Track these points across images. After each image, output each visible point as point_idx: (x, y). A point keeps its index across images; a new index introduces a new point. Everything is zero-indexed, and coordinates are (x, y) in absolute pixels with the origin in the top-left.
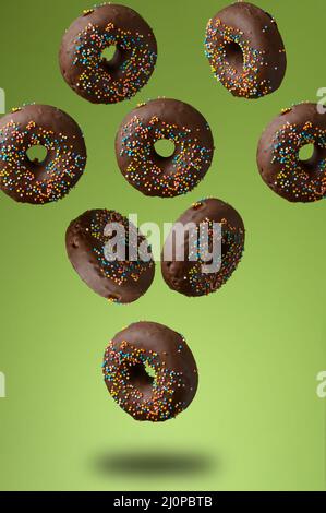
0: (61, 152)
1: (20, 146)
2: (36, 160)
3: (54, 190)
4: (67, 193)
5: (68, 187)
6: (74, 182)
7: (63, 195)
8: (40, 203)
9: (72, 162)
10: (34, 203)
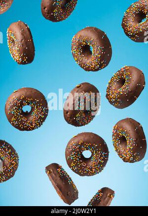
0: (37, 107)
1: (19, 107)
2: (27, 112)
3: (36, 124)
4: (42, 124)
5: (42, 122)
6: (44, 119)
7: (40, 125)
8: (31, 130)
9: (42, 111)
10: (28, 130)
